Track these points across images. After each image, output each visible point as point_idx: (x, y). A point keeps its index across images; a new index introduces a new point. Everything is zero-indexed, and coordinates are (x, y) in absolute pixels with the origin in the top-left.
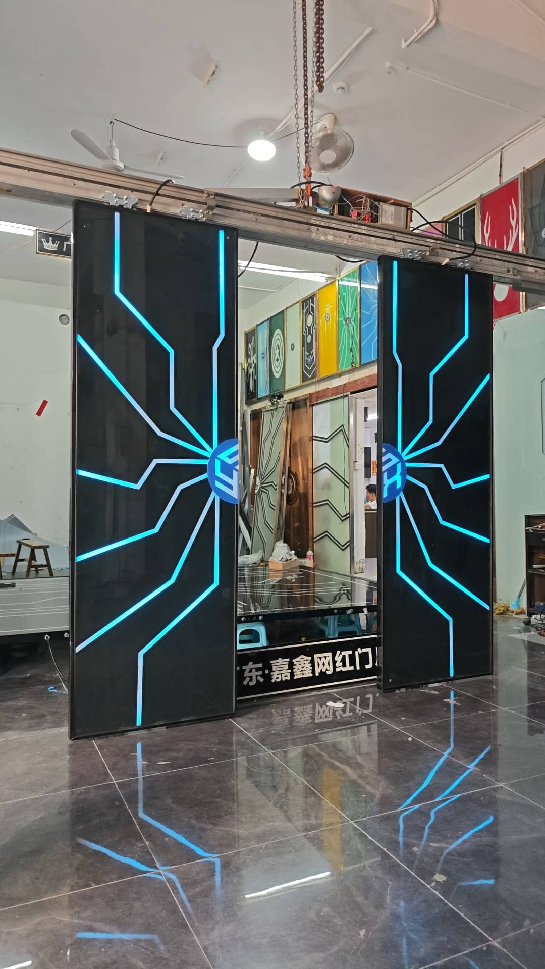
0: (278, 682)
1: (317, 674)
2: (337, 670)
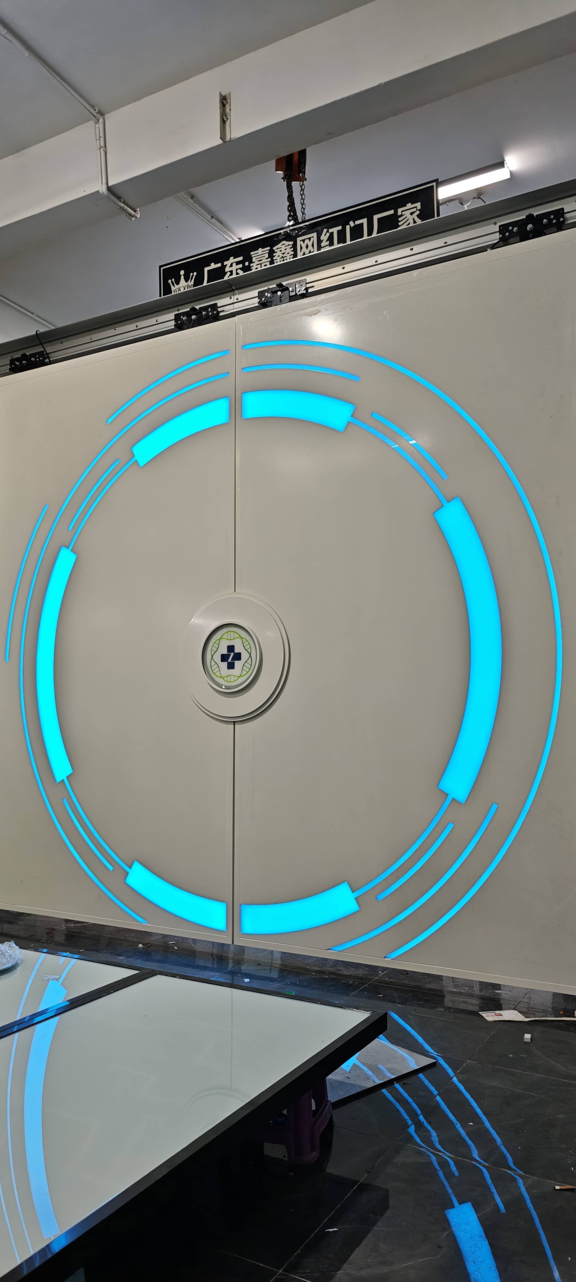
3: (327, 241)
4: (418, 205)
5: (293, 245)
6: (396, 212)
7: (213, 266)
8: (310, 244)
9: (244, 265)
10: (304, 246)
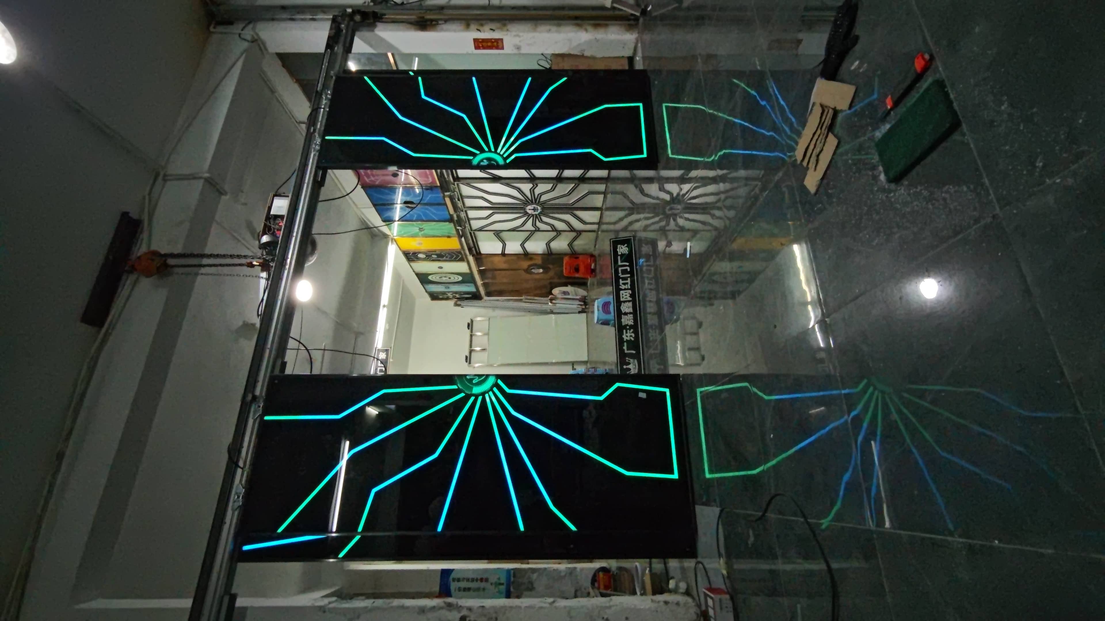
0: (634, 321)
1: (631, 299)
2: (629, 287)
3: (625, 286)
4: (619, 246)
5: (623, 303)
6: (620, 255)
7: (625, 348)
8: (625, 294)
9: (628, 329)
10: (625, 297)
